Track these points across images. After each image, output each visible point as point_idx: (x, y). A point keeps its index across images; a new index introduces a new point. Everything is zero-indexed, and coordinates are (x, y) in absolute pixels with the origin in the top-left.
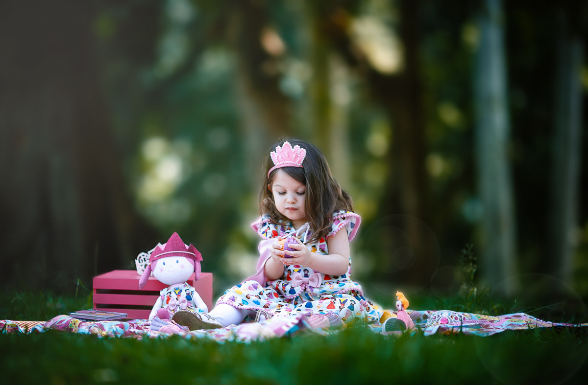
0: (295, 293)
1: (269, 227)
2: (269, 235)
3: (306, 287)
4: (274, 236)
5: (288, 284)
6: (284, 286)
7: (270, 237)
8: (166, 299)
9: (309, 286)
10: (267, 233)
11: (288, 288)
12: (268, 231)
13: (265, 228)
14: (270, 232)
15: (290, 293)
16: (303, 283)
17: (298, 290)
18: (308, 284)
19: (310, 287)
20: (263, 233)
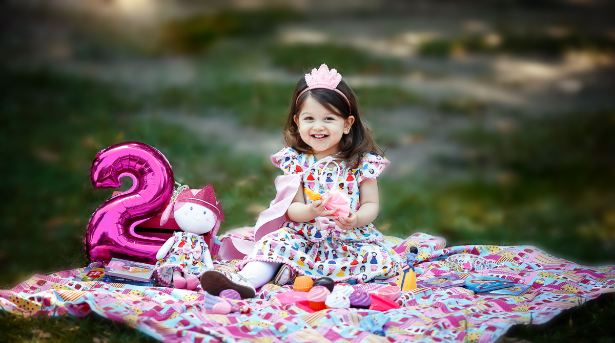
0: (321, 237)
1: (292, 162)
2: (292, 170)
3: (332, 231)
4: (297, 172)
5: (313, 227)
6: (310, 230)
7: (293, 173)
8: (180, 241)
9: (334, 230)
10: (290, 168)
11: (314, 232)
12: (291, 166)
13: (289, 162)
14: (293, 168)
15: (315, 237)
16: (329, 227)
17: (324, 234)
18: (334, 228)
19: (336, 232)
20: (286, 168)
